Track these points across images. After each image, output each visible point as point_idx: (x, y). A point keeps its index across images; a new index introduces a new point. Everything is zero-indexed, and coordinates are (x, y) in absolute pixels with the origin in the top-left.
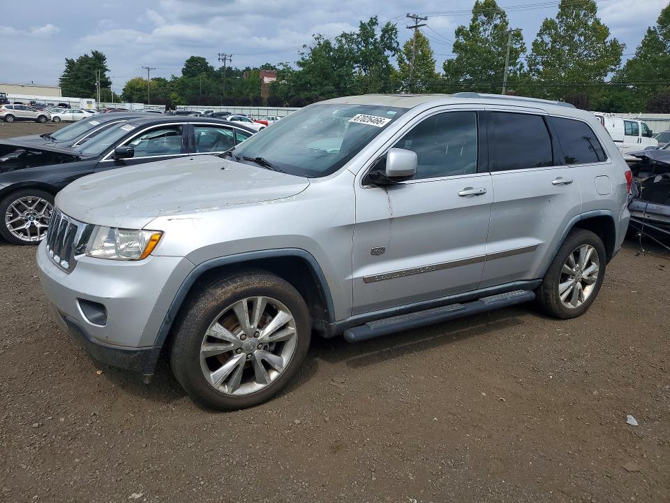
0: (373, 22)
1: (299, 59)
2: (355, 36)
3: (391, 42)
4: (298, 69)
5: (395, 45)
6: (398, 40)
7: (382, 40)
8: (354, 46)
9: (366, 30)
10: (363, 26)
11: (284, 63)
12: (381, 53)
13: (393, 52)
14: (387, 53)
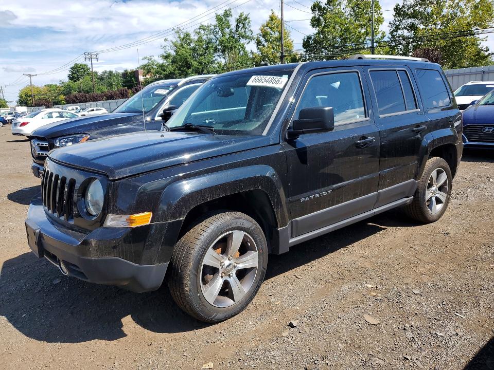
0: (227, 14)
1: (162, 52)
2: (213, 27)
3: (245, 31)
4: (161, 61)
5: (248, 34)
6: (252, 29)
7: (237, 31)
8: (212, 36)
9: (222, 20)
10: (219, 19)
11: (148, 57)
12: (237, 41)
13: (248, 40)
14: (242, 41)
